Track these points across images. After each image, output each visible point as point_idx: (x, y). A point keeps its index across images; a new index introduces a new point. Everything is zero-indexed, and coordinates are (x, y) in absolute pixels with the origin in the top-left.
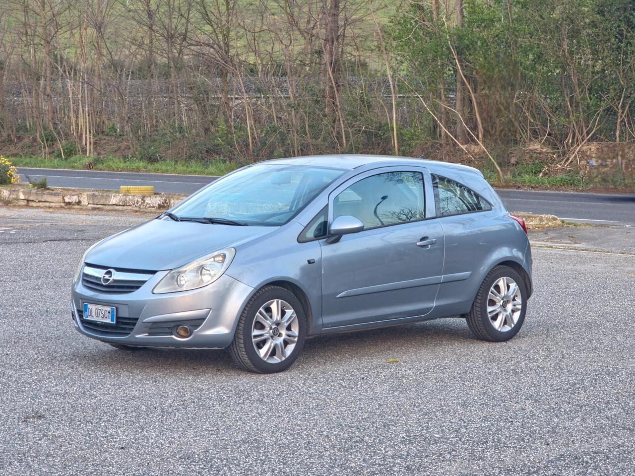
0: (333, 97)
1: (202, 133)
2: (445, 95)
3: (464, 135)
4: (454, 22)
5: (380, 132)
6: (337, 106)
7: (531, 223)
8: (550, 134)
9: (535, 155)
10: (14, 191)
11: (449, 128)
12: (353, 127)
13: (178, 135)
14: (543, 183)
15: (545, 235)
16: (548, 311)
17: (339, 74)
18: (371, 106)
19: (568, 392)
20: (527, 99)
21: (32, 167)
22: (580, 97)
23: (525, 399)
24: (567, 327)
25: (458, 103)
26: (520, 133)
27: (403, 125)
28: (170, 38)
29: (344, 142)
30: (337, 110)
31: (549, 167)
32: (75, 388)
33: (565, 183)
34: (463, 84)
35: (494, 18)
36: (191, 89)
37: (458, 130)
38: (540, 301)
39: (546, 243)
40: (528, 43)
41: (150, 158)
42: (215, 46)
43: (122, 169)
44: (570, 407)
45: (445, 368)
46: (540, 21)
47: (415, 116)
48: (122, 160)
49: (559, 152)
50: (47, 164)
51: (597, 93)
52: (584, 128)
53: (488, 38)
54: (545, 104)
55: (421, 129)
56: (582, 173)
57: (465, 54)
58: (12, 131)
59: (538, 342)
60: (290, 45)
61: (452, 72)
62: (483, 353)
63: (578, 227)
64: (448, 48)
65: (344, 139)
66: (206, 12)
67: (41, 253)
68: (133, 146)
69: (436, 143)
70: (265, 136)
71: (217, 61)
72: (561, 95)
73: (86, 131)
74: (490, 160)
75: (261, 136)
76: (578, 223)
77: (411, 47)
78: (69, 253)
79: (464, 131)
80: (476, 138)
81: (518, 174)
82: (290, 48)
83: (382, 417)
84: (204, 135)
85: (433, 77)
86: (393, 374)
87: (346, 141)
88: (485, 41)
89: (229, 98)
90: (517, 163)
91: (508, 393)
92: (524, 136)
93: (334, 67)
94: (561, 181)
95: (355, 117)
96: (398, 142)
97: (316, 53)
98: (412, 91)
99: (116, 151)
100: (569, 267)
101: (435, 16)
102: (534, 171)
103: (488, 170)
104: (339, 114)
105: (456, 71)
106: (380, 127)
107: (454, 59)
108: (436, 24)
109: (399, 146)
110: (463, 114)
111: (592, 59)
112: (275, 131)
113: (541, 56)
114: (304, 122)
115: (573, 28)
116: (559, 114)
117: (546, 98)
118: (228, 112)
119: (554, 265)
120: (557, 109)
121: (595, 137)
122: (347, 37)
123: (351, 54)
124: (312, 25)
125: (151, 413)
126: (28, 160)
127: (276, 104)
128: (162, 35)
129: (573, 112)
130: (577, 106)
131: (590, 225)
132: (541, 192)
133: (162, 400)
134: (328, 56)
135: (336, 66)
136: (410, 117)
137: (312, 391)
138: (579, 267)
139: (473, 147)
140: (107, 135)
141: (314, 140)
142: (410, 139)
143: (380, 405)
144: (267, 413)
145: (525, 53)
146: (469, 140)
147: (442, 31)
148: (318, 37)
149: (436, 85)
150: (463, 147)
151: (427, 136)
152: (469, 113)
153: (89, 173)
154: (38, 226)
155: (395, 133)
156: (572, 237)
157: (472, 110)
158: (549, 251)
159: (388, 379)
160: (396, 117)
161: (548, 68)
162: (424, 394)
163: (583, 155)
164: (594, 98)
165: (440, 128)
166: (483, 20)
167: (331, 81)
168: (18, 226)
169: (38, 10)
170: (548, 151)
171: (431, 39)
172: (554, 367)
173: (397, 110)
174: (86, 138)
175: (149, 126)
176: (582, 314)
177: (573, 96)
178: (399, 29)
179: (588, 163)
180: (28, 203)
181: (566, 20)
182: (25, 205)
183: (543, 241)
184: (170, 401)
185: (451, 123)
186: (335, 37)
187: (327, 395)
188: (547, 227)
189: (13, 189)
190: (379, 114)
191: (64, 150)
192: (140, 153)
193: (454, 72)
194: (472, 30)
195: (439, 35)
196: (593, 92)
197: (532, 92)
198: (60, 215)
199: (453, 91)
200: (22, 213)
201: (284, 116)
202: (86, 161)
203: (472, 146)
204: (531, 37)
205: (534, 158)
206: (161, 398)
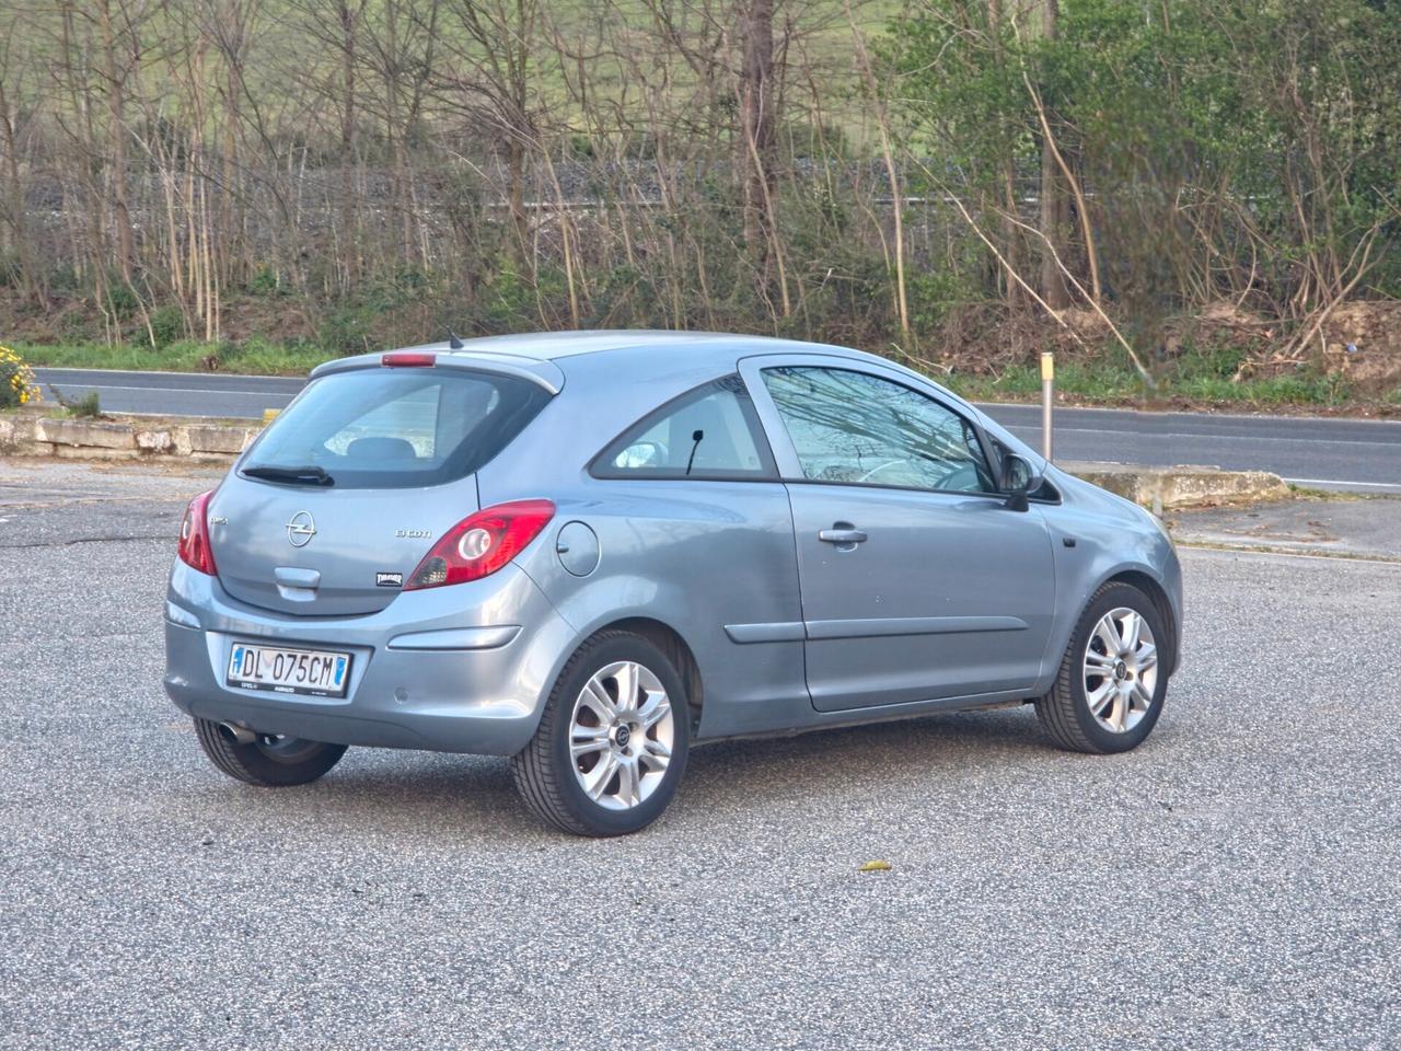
0: (760, 204)
1: (466, 286)
2: (1015, 197)
3: (1061, 289)
4: (1038, 28)
5: (866, 282)
6: (768, 224)
7: (1219, 492)
8: (1257, 284)
9: (1222, 333)
10: (24, 423)
11: (1024, 272)
12: (806, 270)
13: (411, 292)
14: (1241, 396)
15: (1252, 520)
16: (1271, 718)
17: (774, 151)
18: (847, 223)
19: (1339, 959)
20: (1206, 203)
21: (83, 366)
22: (1326, 199)
23: (1226, 983)
24: (1322, 763)
25: (1046, 214)
26: (1189, 282)
27: (920, 266)
28: (392, 72)
29: (787, 304)
30: (769, 234)
31: (1256, 358)
32: (29, 956)
33: (1291, 397)
34: (1057, 170)
35: (1130, 17)
36: (440, 187)
37: (1046, 276)
38: (1249, 692)
39: (1257, 540)
40: (1207, 75)
41: (348, 345)
42: (494, 91)
43: (284, 371)
44: (1349, 1010)
45: (1012, 887)
46: (1236, 23)
47: (946, 247)
48: (282, 349)
49: (1279, 325)
50: (115, 359)
51: (1366, 189)
52: (1336, 269)
53: (1114, 63)
54: (1248, 216)
55: (960, 275)
56: (1331, 372)
57: (1061, 101)
58: (42, 286)
59: (1251, 806)
60: (662, 88)
61: (1032, 145)
62: (1110, 840)
63: (1330, 501)
64: (1023, 89)
65: (786, 297)
66: (472, 12)
67: (55, 572)
68: (310, 317)
69: (995, 307)
70: (607, 292)
71: (497, 123)
72: (1284, 194)
73: (204, 284)
74: (1119, 343)
75: (598, 292)
76: (1328, 490)
77: (937, 87)
78: (120, 572)
79: (1058, 279)
80: (1086, 295)
81: (1186, 377)
82: (664, 94)
83: (839, 1042)
84: (470, 290)
85: (988, 157)
86: (876, 905)
87: (790, 302)
88: (1109, 71)
89: (527, 209)
90: (1181, 351)
91: (1181, 965)
92: (1197, 289)
93: (762, 135)
94: (1285, 391)
95: (809, 248)
96: (908, 306)
97: (722, 103)
98: (940, 188)
99: (272, 329)
100: (1315, 600)
101: (992, 15)
102: (1220, 369)
103: (1116, 368)
104: (774, 241)
105: (1040, 141)
106: (867, 272)
107: (1037, 114)
108: (994, 34)
109: (911, 314)
110: (1057, 240)
111: (1356, 110)
112: (629, 281)
113: (1237, 103)
114: (695, 261)
115: (1311, 38)
116: (1277, 239)
117: (1247, 202)
118: (523, 240)
119: (1275, 594)
120: (1272, 225)
121: (1360, 289)
122: (790, 66)
123: (802, 106)
124: (712, 41)
125: (214, 1035)
126: (73, 351)
127: (631, 219)
128: (373, 66)
129: (1310, 232)
130: (1321, 218)
131: (1357, 495)
132: (1239, 416)
133: (252, 991)
134: (748, 110)
135: (766, 134)
136: (935, 248)
137: (659, 959)
138: (1337, 599)
139: (1080, 316)
140: (253, 294)
141: (717, 300)
142: (934, 298)
143: (836, 1004)
144: (527, 1032)
145: (1201, 98)
146: (1069, 298)
147: (1008, 49)
148: (725, 68)
149: (994, 173)
150: (1058, 315)
151: (974, 290)
152: (1071, 236)
153: (206, 379)
154: (67, 506)
155: (901, 283)
156: (1317, 524)
157: (1078, 231)
158: (1263, 559)
159: (862, 922)
160: (904, 248)
161: (1254, 131)
162: (955, 968)
163: (1335, 331)
164: (1358, 199)
165: (1005, 271)
166: (1103, 23)
167: (755, 167)
168: (21, 504)
169: (95, 13)
170: (1254, 323)
171: (982, 68)
172: (1298, 882)
173: (904, 230)
174: (205, 300)
175: (347, 271)
176: (1357, 725)
177: (1310, 197)
178: (910, 47)
179: (1347, 349)
180: (56, 450)
181: (1295, 21)
182: (48, 456)
183: (1247, 534)
184: (272, 996)
185: (1028, 259)
186: (764, 67)
187: (695, 973)
188: (1257, 501)
189: (22, 418)
190: (865, 242)
191: (154, 327)
192: (325, 335)
193: (1037, 143)
194: (1078, 46)
195: (1002, 58)
196: (1358, 186)
197: (1216, 188)
198: (124, 478)
199: (1035, 189)
200: (38, 474)
201: (651, 246)
202: (202, 353)
203: (1079, 313)
204: (1214, 61)
205: (1220, 340)
206: (250, 985)
